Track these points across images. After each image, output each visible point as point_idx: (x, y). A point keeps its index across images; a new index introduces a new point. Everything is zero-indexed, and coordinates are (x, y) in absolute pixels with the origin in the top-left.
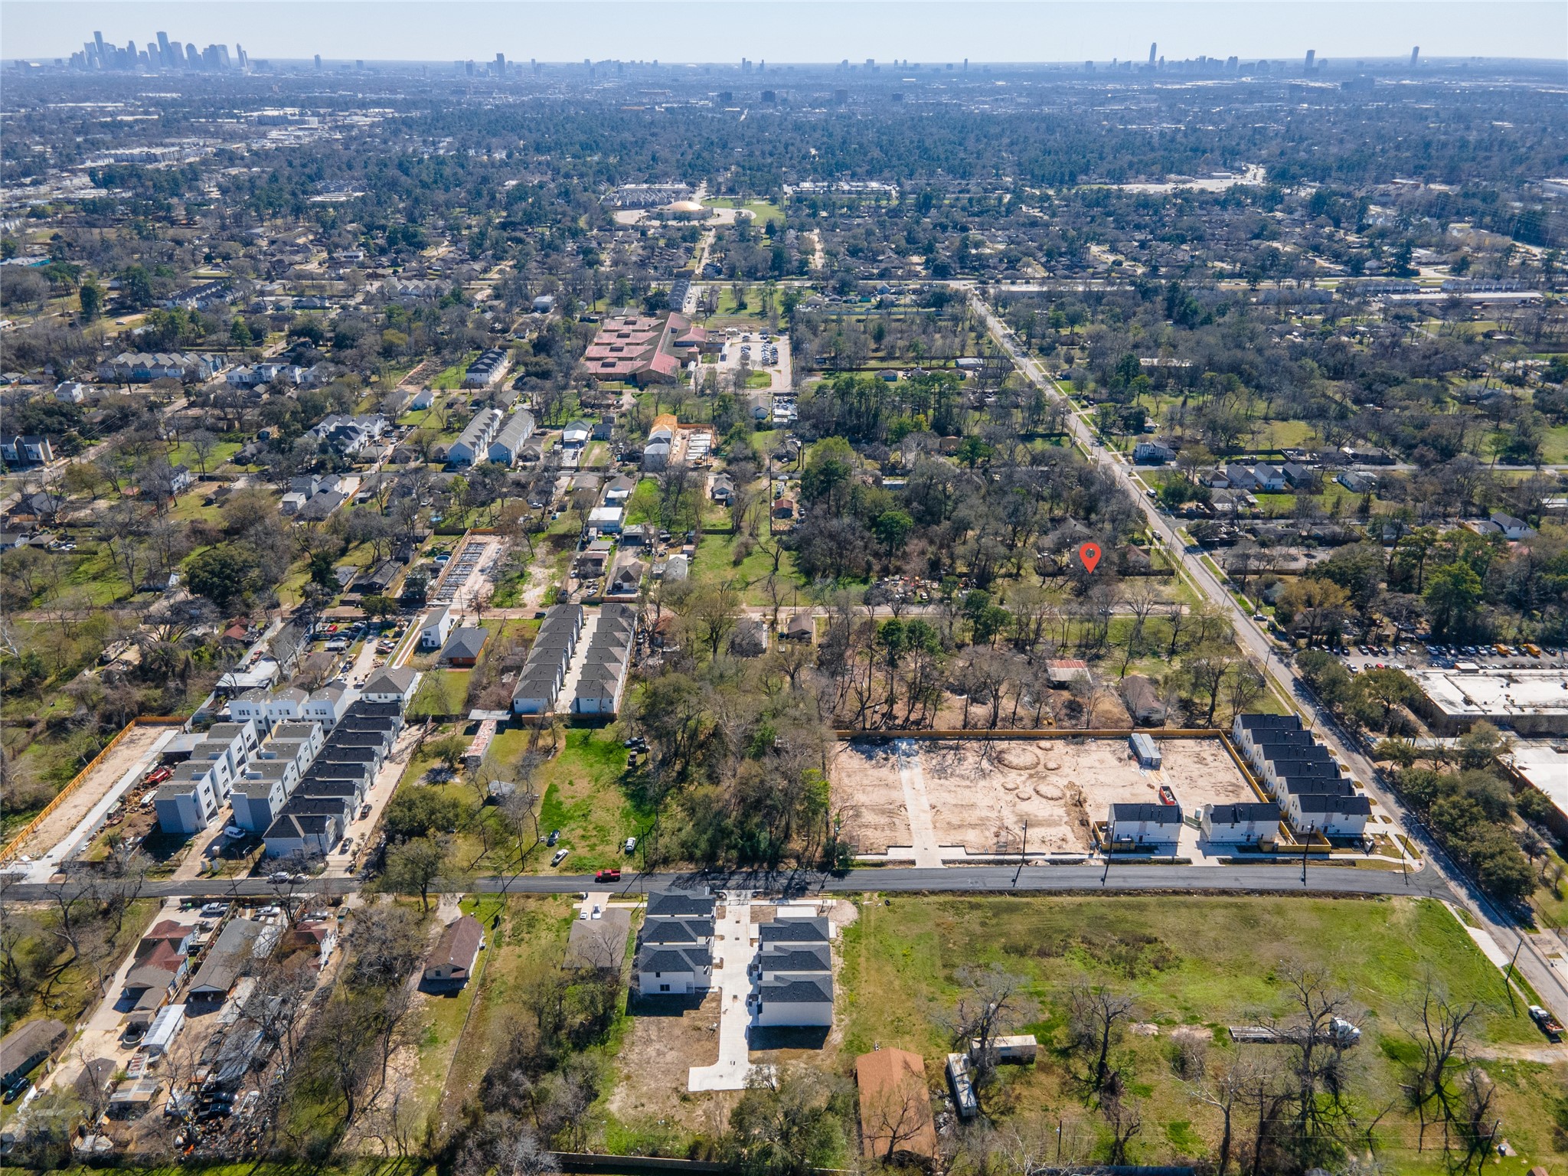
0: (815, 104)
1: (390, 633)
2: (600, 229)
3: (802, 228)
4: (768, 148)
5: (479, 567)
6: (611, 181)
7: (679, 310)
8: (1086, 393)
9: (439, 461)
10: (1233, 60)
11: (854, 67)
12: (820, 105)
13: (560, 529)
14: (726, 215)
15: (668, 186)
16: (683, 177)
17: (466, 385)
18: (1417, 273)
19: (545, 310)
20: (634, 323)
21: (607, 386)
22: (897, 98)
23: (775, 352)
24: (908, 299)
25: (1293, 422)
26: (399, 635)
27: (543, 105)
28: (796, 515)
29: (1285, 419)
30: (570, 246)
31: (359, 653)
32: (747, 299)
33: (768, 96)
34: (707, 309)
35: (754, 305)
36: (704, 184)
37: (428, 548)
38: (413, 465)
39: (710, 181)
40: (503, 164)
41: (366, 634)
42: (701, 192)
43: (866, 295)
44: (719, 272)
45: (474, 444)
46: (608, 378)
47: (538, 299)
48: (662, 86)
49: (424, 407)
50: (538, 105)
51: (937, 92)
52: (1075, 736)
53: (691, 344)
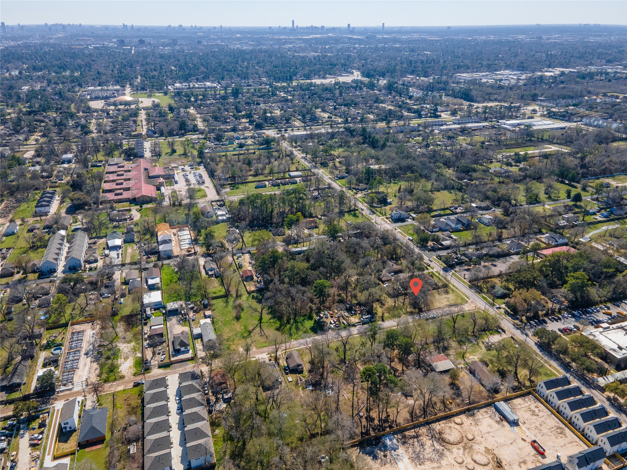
0: (164, 45)
1: (35, 424)
2: (83, 112)
3: (186, 107)
4: (152, 67)
5: (83, 351)
6: (80, 85)
7: (142, 157)
8: (353, 186)
9: (34, 272)
10: (323, 27)
11: (174, 28)
12: (167, 46)
13: (126, 311)
14: (146, 102)
15: (111, 87)
16: (117, 82)
17: (36, 215)
18: (440, 116)
19: (69, 161)
20: (123, 167)
21: (120, 206)
22: (199, 42)
23: (201, 176)
24: (249, 142)
25: (442, 191)
26: (42, 425)
27: (30, 46)
28: (255, 278)
29: (438, 191)
30: (71, 123)
31: (17, 449)
32: (175, 148)
33: (142, 42)
34: (157, 154)
35: (180, 150)
36: (128, 86)
37: (44, 342)
38: (17, 277)
39: (130, 84)
40: (19, 78)
41: (18, 429)
42: (128, 90)
43: (231, 140)
44: (155, 133)
45: (56, 259)
46: (120, 201)
47: (64, 156)
48: (87, 36)
49: (13, 234)
50: (27, 46)
51: (214, 39)
52: (468, 410)
53: (158, 177)
